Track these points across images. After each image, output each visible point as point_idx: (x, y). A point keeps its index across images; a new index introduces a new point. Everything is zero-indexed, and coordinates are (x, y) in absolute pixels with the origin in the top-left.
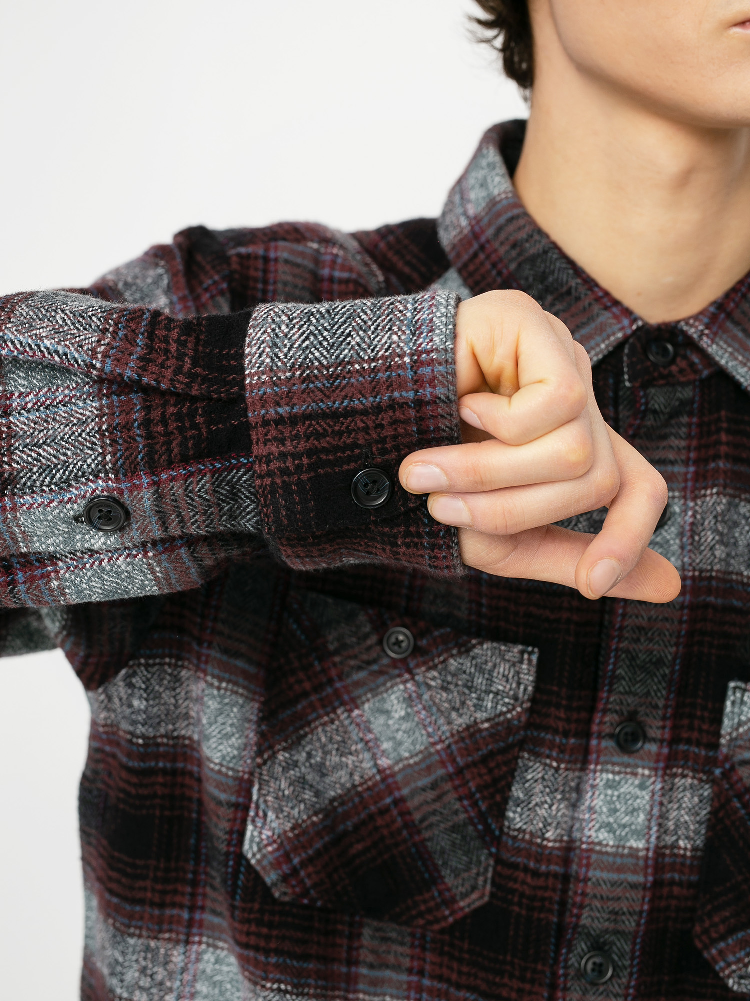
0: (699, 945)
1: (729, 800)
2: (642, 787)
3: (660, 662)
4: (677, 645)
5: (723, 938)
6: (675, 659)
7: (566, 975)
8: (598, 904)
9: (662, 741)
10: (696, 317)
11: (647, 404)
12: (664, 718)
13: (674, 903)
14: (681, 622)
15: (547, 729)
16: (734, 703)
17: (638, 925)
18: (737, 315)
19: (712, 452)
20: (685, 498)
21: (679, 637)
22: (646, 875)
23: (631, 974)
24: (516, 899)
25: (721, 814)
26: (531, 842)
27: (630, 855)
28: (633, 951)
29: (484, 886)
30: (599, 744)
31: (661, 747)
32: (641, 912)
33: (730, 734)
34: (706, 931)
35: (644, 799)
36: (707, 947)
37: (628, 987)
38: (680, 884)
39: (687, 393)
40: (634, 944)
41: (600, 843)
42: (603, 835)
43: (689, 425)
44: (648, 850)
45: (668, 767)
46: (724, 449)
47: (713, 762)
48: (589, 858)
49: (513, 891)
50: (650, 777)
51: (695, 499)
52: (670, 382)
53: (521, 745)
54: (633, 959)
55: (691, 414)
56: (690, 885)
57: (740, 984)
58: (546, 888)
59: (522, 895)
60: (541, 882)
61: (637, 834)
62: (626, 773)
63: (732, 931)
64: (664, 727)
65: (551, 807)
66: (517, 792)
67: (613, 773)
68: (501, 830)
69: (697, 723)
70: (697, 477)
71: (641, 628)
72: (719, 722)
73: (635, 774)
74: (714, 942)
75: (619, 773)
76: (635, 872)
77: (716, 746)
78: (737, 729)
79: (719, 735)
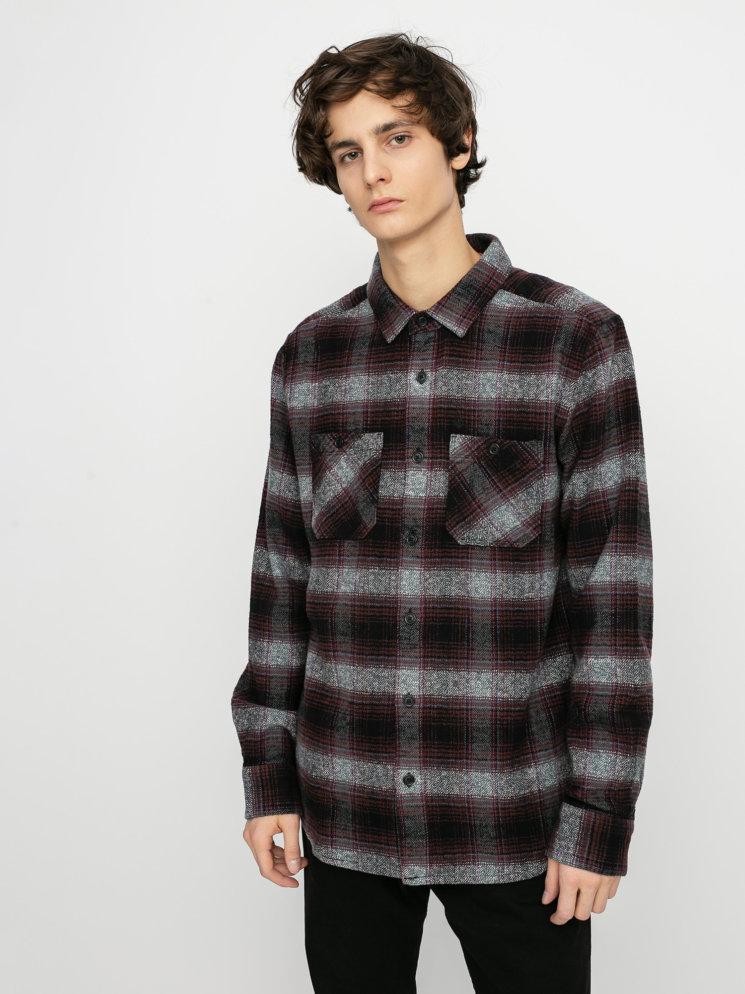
0: (448, 530)
1: (455, 477)
2: (424, 475)
3: (423, 429)
4: (428, 422)
5: (455, 526)
6: (428, 428)
7: (402, 543)
8: (408, 516)
9: (429, 458)
10: (430, 309)
11: (415, 339)
12: (429, 449)
13: (438, 515)
14: (429, 414)
15: (389, 459)
16: (452, 442)
17: (423, 523)
18: (447, 305)
19: (442, 354)
20: (432, 371)
21: (429, 420)
22: (425, 505)
23: (422, 540)
24: (387, 520)
25: (452, 483)
26: (389, 499)
27: (419, 499)
28: (423, 533)
29: (374, 518)
30: (408, 460)
31: (428, 460)
32: (423, 518)
33: (452, 453)
34: (449, 525)
35: (424, 479)
36: (450, 530)
37: (422, 545)
38: (440, 509)
39: (432, 334)
40: (423, 530)
41: (409, 496)
42: (411, 493)
43: (434, 345)
44: (426, 497)
45: (432, 468)
46: (445, 352)
47: (448, 464)
48: (405, 501)
49: (385, 518)
50: (426, 471)
51: (436, 371)
52: (425, 331)
53: (380, 466)
54: (423, 535)
55: (434, 341)
56: (444, 509)
57: (462, 542)
58: (396, 514)
59: (389, 518)
60: (394, 512)
61: (423, 492)
62: (418, 470)
63: (458, 523)
64: (429, 453)
65: (394, 486)
66: (382, 483)
67: (414, 471)
68: (377, 497)
69: (442, 450)
70: (436, 363)
71: (415, 418)
72: (448, 449)
73: (421, 471)
74: (452, 528)
75: (416, 470)
76: (420, 505)
77: (448, 458)
78: (454, 451)
79: (449, 454)
